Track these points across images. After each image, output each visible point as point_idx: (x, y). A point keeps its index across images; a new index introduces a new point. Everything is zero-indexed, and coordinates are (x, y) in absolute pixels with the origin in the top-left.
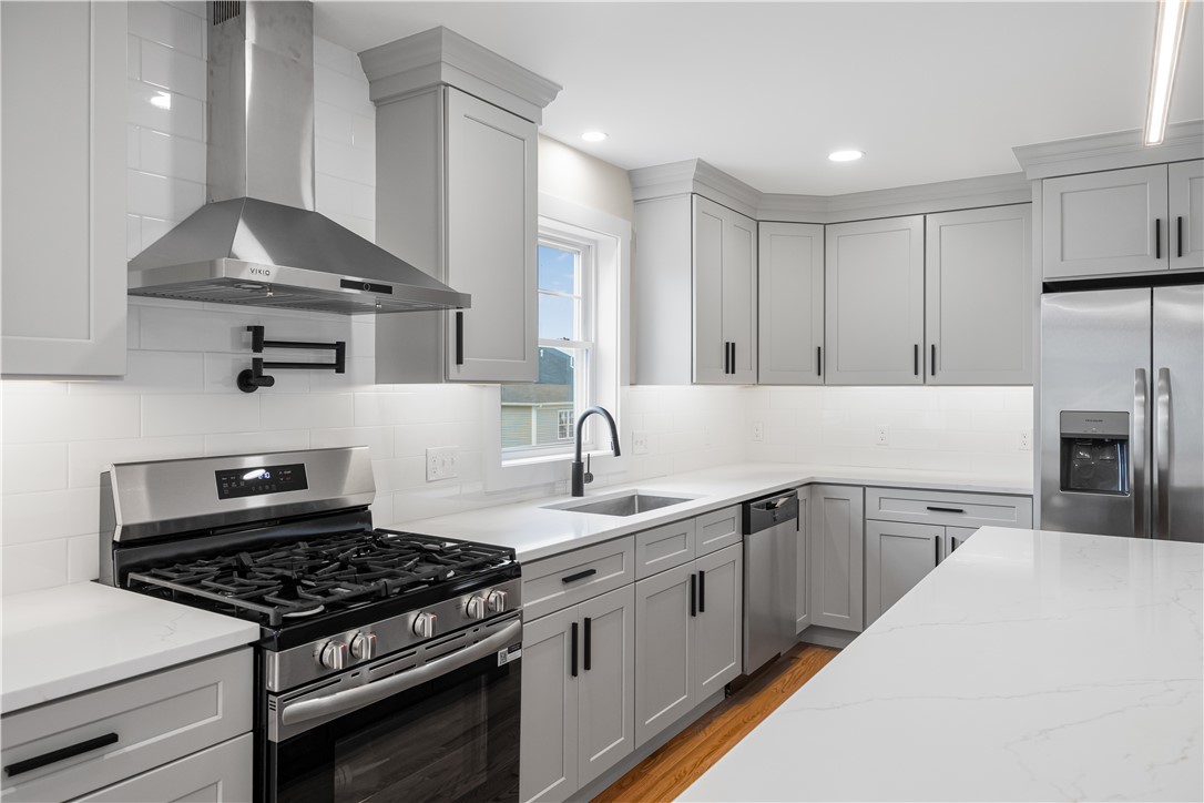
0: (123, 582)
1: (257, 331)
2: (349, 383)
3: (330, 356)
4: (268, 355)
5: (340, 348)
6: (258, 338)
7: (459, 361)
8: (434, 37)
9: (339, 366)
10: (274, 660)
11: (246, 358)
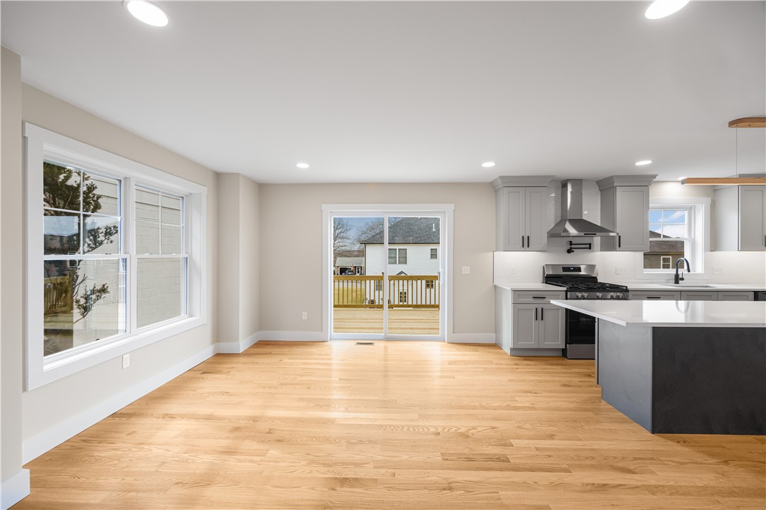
0: (546, 283)
1: (571, 242)
2: (593, 251)
3: (588, 246)
4: (573, 246)
5: (590, 244)
6: (571, 243)
7: (620, 246)
8: (612, 177)
9: (590, 248)
10: (569, 293)
11: (569, 247)
